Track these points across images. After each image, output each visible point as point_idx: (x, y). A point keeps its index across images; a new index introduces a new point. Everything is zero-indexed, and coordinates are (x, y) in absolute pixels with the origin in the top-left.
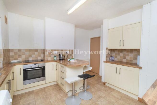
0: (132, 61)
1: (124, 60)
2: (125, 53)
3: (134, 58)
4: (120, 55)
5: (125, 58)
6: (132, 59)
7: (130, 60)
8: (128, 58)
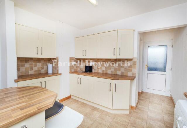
0: (40, 71)
1: (31, 72)
2: (32, 62)
3: (42, 67)
4: (25, 66)
5: (32, 69)
6: (40, 69)
7: (38, 71)
8: (36, 68)
